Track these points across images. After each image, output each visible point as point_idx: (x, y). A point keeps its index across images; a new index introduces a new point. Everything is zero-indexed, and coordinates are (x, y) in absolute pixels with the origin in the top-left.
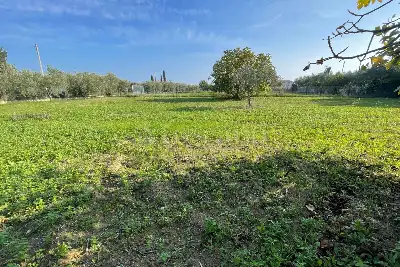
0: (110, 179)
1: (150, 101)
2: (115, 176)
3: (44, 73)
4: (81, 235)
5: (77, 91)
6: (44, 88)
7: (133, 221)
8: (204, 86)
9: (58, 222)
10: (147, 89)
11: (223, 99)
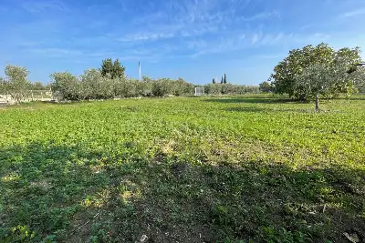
0: (160, 156)
1: (208, 101)
2: (163, 155)
3: (141, 80)
4: (134, 184)
5: (158, 93)
6: (139, 90)
7: (164, 187)
8: (264, 88)
9: (125, 174)
10: (207, 90)
11: (285, 101)
